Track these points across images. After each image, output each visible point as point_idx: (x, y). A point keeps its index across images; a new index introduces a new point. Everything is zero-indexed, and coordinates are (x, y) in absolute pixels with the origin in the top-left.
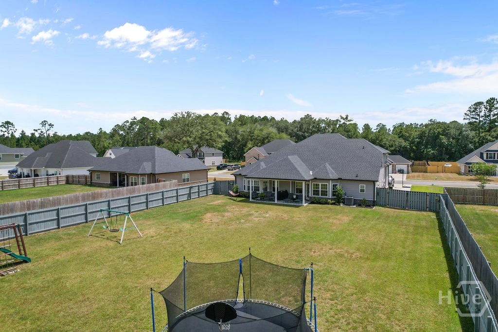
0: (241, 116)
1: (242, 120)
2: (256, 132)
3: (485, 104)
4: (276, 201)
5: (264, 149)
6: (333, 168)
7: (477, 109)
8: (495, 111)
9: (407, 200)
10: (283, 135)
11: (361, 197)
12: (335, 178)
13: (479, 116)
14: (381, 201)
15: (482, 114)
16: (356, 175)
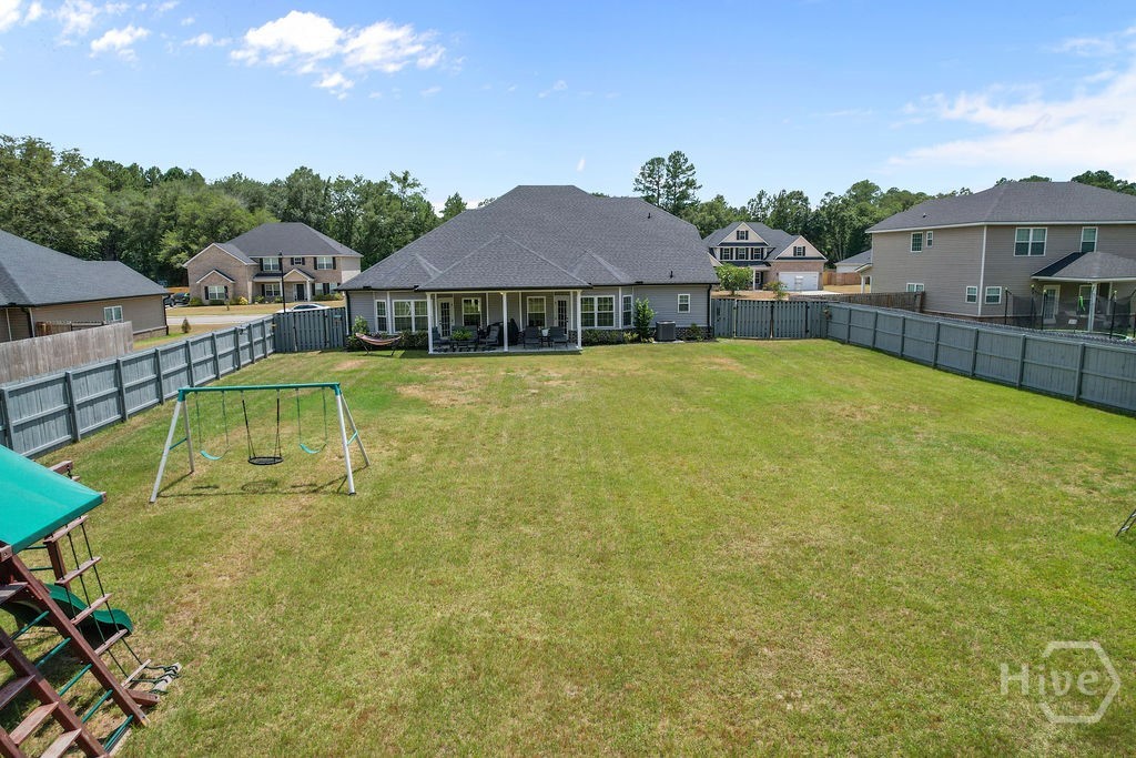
0: (98, 163)
2: (186, 207)
3: (667, 162)
4: (506, 349)
5: (237, 246)
6: (609, 261)
7: (653, 170)
8: (681, 176)
9: (772, 320)
10: (264, 213)
11: (682, 321)
12: (633, 282)
13: (658, 184)
14: (721, 327)
15: (663, 182)
16: (668, 274)
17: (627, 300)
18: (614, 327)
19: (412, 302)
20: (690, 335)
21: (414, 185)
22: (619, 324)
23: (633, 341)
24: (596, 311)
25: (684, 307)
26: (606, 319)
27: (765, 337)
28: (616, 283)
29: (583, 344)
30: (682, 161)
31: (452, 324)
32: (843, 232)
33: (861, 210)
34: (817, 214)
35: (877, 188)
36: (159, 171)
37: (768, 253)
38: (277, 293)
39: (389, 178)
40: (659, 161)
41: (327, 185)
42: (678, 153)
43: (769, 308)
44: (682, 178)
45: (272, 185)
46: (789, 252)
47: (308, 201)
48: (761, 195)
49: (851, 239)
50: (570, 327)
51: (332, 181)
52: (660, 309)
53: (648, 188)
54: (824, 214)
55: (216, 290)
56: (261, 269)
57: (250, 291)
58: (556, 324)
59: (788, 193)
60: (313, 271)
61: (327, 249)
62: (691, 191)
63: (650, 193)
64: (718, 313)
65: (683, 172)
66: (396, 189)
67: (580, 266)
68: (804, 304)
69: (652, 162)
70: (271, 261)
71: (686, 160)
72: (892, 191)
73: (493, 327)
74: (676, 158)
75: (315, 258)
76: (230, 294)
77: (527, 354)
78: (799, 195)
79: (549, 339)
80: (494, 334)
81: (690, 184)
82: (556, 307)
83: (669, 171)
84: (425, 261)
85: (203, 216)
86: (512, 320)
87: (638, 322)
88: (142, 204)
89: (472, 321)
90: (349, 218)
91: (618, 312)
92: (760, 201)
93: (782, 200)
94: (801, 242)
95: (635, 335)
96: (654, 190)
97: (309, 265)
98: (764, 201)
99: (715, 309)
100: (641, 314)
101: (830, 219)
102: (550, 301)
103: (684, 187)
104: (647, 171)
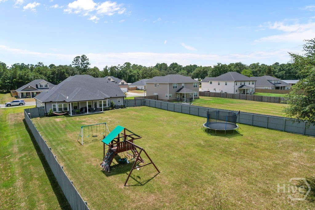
3: (81, 57)
4: (88, 113)
6: (103, 93)
7: (77, 59)
11: (120, 104)
12: (109, 97)
13: (79, 63)
14: (126, 105)
15: (80, 62)
17: (109, 101)
18: (106, 107)
19: (63, 104)
20: (122, 107)
22: (108, 106)
23: (111, 109)
25: (119, 102)
26: (105, 105)
27: (134, 106)
28: (106, 98)
29: (104, 111)
35: (131, 64)
40: (79, 57)
43: (135, 101)
44: (85, 62)
46: (120, 83)
48: (106, 67)
49: (128, 79)
50: (98, 107)
52: (115, 102)
53: (76, 64)
62: (88, 65)
63: (77, 66)
65: (86, 60)
67: (98, 94)
68: (141, 99)
69: (77, 57)
71: (86, 57)
72: (134, 65)
74: (83, 56)
77: (93, 114)
78: (115, 67)
79: (95, 110)
81: (88, 63)
82: (94, 103)
83: (81, 60)
91: (107, 103)
93: (111, 68)
94: (123, 81)
96: (78, 65)
99: (125, 102)
100: (112, 104)
101: (123, 73)
102: (92, 102)
103: (86, 64)
104: (75, 59)
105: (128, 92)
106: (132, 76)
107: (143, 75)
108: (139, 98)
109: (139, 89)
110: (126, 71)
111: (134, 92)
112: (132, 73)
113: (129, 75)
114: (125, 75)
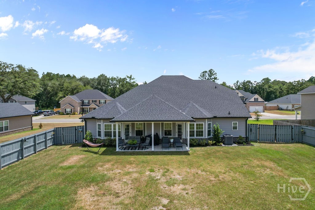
0: (48, 73)
1: (49, 76)
2: (66, 85)
3: (208, 72)
4: (153, 150)
5: (77, 97)
6: (201, 107)
7: (204, 75)
8: (212, 76)
9: (276, 134)
10: (89, 87)
11: (234, 134)
13: (205, 79)
14: (252, 137)
15: (207, 78)
16: (228, 113)
17: (209, 125)
18: (203, 137)
20: (239, 141)
21: (133, 79)
22: (205, 136)
23: (213, 145)
24: (195, 130)
25: (235, 128)
26: (200, 133)
27: (273, 142)
28: (205, 117)
30: (213, 72)
31: (130, 135)
32: (263, 93)
33: (269, 86)
34: (255, 88)
35: (270, 80)
36: (64, 75)
37: (245, 100)
38: (87, 111)
39: (126, 77)
40: (206, 72)
41: (109, 79)
42: (211, 70)
43: (274, 129)
44: (213, 77)
45: (93, 79)
46: (253, 100)
47: (103, 83)
49: (266, 95)
50: (183, 137)
51: (110, 78)
52: (224, 129)
54: (257, 87)
55: (68, 110)
56: (83, 104)
57: (79, 110)
58: (177, 136)
59: (246, 81)
60: (98, 104)
61: (104, 98)
62: (215, 81)
64: (251, 131)
65: (213, 75)
66: (128, 80)
67: (188, 109)
68: (291, 127)
69: (204, 72)
70: (86, 101)
72: (275, 81)
73: (147, 138)
75: (100, 101)
76: (72, 111)
78: (249, 82)
79: (174, 144)
80: (148, 141)
81: (215, 78)
82: (177, 127)
83: (208, 74)
84: (120, 105)
85: (70, 87)
86: (157, 134)
87: (215, 135)
88: (54, 84)
89: (139, 133)
90: (115, 88)
91: (205, 130)
92: (237, 83)
93: (244, 83)
94: (256, 96)
95: (214, 142)
97: (98, 103)
98: (239, 84)
99: (249, 128)
100: (216, 131)
101: (259, 89)
102: (174, 124)
103: (213, 80)
104: (202, 75)
105: (264, 112)
106: (271, 92)
107: (288, 91)
108: (285, 123)
109: (282, 109)
110: (263, 86)
111: (275, 113)
112: (271, 89)
113: (267, 92)
114: (262, 92)
